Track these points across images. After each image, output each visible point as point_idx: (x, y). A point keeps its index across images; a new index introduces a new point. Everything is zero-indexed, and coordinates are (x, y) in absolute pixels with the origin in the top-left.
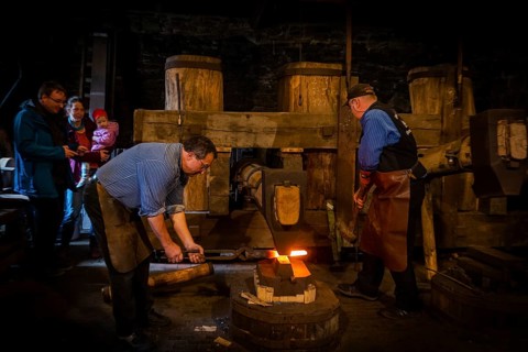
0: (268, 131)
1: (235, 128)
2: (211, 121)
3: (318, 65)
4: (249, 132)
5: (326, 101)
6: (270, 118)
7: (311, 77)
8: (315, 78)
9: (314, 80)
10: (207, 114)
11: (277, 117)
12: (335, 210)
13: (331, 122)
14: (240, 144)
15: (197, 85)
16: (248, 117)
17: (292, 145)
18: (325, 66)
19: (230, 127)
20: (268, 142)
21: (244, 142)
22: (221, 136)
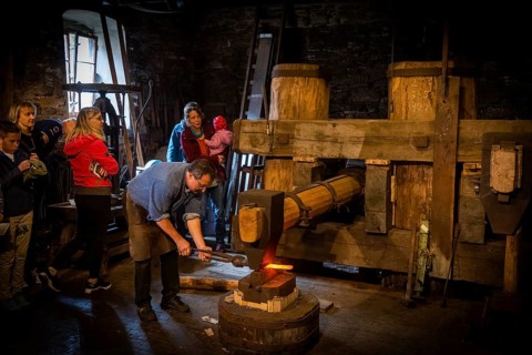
0: (355, 141)
1: (321, 137)
2: (298, 130)
3: (418, 64)
4: (335, 141)
5: (428, 105)
6: (358, 127)
7: (411, 79)
8: (415, 79)
9: (414, 82)
10: (295, 123)
11: (365, 126)
12: (429, 234)
13: (427, 131)
14: (326, 154)
15: (292, 93)
16: (334, 125)
17: (380, 156)
18: (428, 65)
19: (317, 137)
20: (353, 152)
21: (330, 152)
22: (307, 145)
